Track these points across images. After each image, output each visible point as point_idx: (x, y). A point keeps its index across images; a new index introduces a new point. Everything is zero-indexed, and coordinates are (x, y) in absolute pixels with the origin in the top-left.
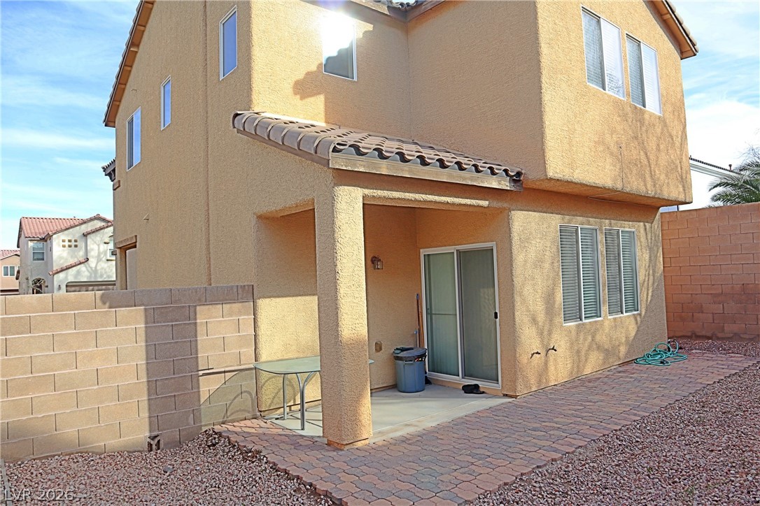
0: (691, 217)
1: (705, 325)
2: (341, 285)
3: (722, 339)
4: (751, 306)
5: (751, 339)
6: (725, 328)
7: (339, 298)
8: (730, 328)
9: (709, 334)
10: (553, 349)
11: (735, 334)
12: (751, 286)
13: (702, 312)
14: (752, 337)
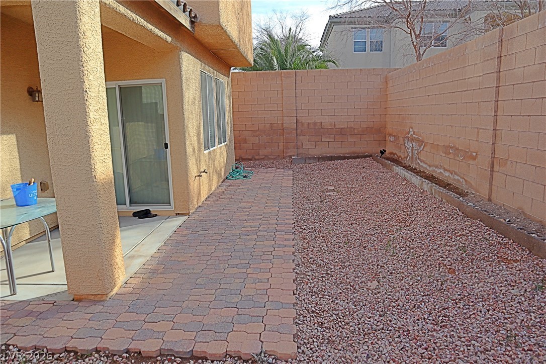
0: (240, 77)
1: (248, 151)
2: (90, 107)
3: (258, 160)
4: (276, 137)
5: (275, 159)
6: (260, 152)
7: (89, 123)
8: (263, 152)
9: (250, 157)
10: (204, 172)
11: (266, 156)
12: (275, 125)
13: (246, 143)
14: (275, 157)
